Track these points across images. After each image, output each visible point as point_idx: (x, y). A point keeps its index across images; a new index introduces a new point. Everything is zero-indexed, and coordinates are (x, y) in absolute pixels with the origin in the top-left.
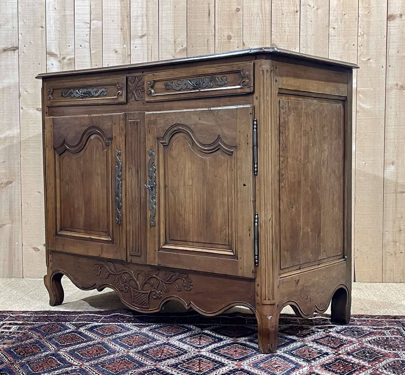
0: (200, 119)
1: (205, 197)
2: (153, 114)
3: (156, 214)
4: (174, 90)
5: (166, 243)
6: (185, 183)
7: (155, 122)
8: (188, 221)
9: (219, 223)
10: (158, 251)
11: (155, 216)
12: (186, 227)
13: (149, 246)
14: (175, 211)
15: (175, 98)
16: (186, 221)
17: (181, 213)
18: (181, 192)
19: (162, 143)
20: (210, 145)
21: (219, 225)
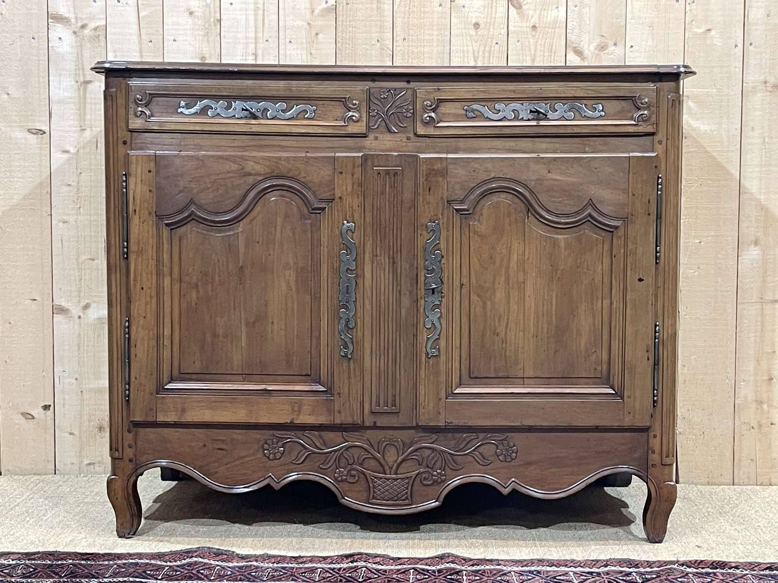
0: (549, 172)
1: (554, 303)
2: (441, 158)
3: (442, 335)
4: (488, 120)
5: (460, 385)
6: (508, 278)
7: (444, 173)
8: (515, 344)
9: (583, 343)
10: (446, 399)
11: (438, 338)
12: (508, 353)
13: (423, 392)
14: (484, 328)
15: (488, 132)
16: (508, 345)
17: (497, 331)
18: (500, 295)
19: (457, 210)
20: (568, 215)
21: (583, 348)
